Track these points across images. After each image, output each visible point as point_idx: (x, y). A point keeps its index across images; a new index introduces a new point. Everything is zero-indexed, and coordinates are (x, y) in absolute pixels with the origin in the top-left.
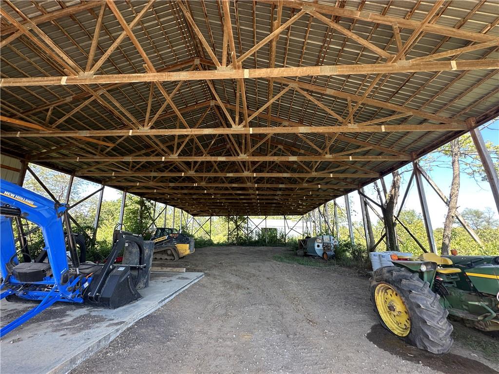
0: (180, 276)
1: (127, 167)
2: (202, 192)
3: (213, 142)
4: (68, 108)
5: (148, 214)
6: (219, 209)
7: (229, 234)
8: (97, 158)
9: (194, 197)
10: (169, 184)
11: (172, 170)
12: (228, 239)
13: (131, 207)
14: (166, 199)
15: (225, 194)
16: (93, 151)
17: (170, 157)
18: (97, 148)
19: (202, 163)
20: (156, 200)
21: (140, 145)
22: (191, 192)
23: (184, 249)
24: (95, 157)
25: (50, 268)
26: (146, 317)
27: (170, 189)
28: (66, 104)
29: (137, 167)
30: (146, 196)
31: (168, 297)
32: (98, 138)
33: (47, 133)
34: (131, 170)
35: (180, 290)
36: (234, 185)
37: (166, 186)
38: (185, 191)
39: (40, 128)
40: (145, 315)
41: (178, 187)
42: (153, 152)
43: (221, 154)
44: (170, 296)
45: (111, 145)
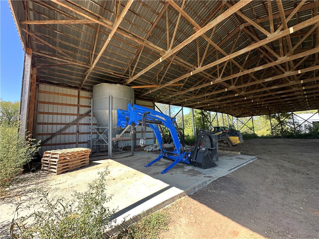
0: (238, 157)
1: (191, 94)
2: (242, 99)
3: (247, 58)
4: (162, 73)
5: (206, 119)
6: (258, 110)
7: (272, 129)
8: (178, 93)
9: (236, 104)
10: (217, 99)
11: (217, 89)
12: (272, 133)
13: (197, 116)
14: (216, 109)
15: (264, 97)
16: (176, 90)
17: (215, 81)
18: (177, 88)
19: (240, 77)
20: (210, 110)
21: (196, 79)
22: (234, 101)
23: (235, 140)
24: (177, 93)
25: (175, 146)
26: (223, 177)
27: (218, 102)
28: (162, 71)
29: (197, 93)
30: (204, 109)
31: (233, 169)
32: (176, 83)
33: (159, 87)
34: (194, 95)
35: (240, 165)
36: (273, 88)
37: (215, 101)
38: (229, 101)
39: (156, 86)
40: (222, 176)
41: (223, 99)
42: (204, 81)
43: (256, 65)
44: (235, 168)
45: (182, 84)
